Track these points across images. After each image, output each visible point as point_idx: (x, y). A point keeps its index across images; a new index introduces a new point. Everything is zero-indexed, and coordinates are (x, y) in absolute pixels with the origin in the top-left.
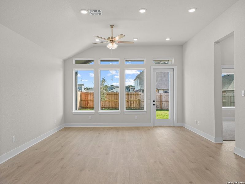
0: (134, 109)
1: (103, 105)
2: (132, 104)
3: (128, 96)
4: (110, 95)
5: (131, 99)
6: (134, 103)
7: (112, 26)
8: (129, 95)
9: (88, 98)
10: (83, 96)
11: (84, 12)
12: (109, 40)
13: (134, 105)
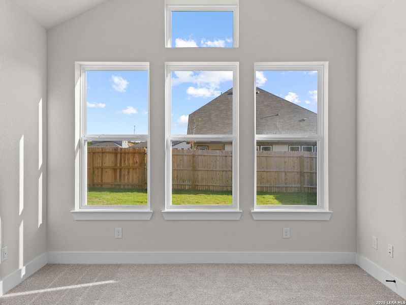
3: (116, 157)
6: (128, 172)
8: (119, 155)
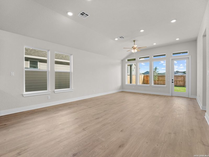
0: (180, 86)
1: (157, 83)
2: (178, 83)
4: (162, 77)
5: (177, 80)
7: (134, 41)
9: (148, 79)
10: (145, 77)
11: (116, 39)
12: (133, 48)
13: (179, 84)
